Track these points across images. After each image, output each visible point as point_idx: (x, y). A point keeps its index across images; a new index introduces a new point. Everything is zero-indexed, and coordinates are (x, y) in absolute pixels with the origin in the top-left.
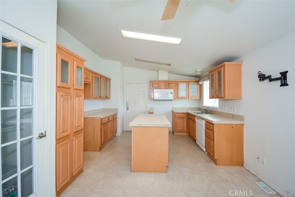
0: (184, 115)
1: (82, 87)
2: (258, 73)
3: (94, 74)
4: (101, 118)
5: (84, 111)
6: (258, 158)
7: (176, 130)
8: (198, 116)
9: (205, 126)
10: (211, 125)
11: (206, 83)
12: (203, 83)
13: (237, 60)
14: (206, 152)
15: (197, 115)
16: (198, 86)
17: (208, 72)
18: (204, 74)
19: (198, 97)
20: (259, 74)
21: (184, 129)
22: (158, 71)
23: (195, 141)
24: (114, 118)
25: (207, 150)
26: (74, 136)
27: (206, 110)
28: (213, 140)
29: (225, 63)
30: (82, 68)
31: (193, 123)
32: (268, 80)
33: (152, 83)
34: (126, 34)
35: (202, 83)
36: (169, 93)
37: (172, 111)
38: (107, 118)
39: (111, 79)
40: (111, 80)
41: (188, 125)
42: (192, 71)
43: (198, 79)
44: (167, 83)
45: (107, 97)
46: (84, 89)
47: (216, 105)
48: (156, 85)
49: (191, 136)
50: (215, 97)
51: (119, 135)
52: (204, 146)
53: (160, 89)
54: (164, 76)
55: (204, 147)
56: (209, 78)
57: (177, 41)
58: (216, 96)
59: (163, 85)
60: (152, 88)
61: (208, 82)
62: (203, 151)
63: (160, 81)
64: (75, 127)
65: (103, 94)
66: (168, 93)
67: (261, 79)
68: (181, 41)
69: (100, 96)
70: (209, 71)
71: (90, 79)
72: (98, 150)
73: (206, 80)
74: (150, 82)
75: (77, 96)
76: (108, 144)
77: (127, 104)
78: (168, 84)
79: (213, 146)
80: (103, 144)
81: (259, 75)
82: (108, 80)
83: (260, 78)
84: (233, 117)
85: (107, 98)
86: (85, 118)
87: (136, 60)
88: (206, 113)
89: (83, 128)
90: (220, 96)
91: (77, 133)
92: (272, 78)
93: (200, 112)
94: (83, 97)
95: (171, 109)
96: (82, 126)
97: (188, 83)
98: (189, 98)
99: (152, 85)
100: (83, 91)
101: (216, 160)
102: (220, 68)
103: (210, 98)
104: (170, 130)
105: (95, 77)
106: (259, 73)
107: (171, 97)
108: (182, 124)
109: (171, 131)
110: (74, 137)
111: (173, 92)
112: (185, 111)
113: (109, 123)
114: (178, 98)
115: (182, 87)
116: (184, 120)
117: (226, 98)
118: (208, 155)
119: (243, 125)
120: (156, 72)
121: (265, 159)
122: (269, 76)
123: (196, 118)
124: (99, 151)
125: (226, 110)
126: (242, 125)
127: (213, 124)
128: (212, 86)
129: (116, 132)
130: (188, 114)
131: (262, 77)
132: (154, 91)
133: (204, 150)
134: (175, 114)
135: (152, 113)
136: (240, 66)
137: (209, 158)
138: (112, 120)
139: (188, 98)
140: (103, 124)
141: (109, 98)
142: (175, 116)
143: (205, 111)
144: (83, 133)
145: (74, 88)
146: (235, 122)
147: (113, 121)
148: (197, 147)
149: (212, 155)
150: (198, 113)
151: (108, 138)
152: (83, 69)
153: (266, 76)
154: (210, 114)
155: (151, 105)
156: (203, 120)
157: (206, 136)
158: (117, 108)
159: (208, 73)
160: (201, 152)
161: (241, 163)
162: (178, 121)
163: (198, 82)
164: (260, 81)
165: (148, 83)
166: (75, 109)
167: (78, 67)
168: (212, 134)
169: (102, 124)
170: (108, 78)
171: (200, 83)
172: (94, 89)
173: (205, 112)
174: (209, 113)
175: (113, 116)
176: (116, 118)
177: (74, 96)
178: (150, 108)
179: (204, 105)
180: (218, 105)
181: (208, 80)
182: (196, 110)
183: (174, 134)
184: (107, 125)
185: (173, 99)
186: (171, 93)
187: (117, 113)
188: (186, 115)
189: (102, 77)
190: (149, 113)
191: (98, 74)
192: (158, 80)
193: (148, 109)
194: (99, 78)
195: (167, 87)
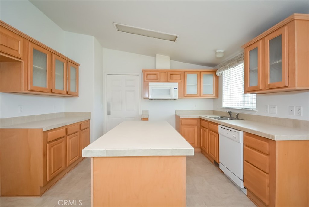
0: (195, 122)
3: (30, 43)
4: (44, 130)
9: (244, 143)
10: (266, 143)
11: (228, 72)
14: (245, 190)
16: (215, 78)
19: (214, 95)
22: (155, 56)
23: (217, 164)
24: (82, 128)
25: (247, 187)
28: (272, 174)
29: (295, 14)
31: (211, 134)
33: (146, 73)
37: (176, 115)
38: (64, 129)
39: (80, 65)
40: (79, 67)
42: (207, 55)
44: (169, 73)
45: (69, 93)
48: (152, 77)
50: (262, 88)
52: (242, 178)
53: (158, 82)
54: (164, 63)
55: (242, 182)
58: (265, 87)
59: (162, 76)
60: (146, 80)
63: (158, 71)
66: (171, 88)
69: (51, 90)
71: (16, 51)
72: (39, 194)
74: (143, 71)
77: (108, 106)
78: (171, 74)
79: (270, 186)
80: (51, 180)
85: (71, 95)
90: (278, 85)
93: (218, 116)
95: (175, 113)
97: (199, 74)
98: (202, 95)
99: (147, 76)
105: (35, 50)
107: (175, 94)
108: (191, 135)
111: (177, 87)
112: (197, 116)
113: (68, 137)
114: (185, 95)
115: (192, 79)
116: (194, 129)
117: (296, 88)
120: (152, 58)
123: (220, 126)
124: (42, 194)
125: (276, 113)
127: (271, 141)
130: (201, 120)
132: (149, 85)
133: (241, 185)
134: (181, 121)
135: (147, 119)
137: (252, 202)
138: (76, 132)
139: (200, 96)
140: (48, 141)
141: (75, 95)
142: (181, 124)
143: (229, 116)
147: (78, 133)
151: (67, 165)
154: (238, 119)
155: (145, 107)
156: (240, 132)
157: (247, 161)
158: (89, 111)
162: (186, 131)
163: (215, 72)
165: (140, 73)
168: (268, 161)
169: (46, 142)
171: (218, 74)
173: (228, 118)
175: (80, 125)
176: (88, 128)
178: (143, 111)
179: (224, 106)
180: (256, 105)
182: (209, 114)
184: (62, 142)
185: (177, 98)
186: (174, 89)
187: (89, 120)
188: (197, 121)
189: (55, 55)
190: (141, 118)
191: (47, 47)
192: (156, 68)
193: (141, 113)
194: (46, 55)
195: (169, 79)
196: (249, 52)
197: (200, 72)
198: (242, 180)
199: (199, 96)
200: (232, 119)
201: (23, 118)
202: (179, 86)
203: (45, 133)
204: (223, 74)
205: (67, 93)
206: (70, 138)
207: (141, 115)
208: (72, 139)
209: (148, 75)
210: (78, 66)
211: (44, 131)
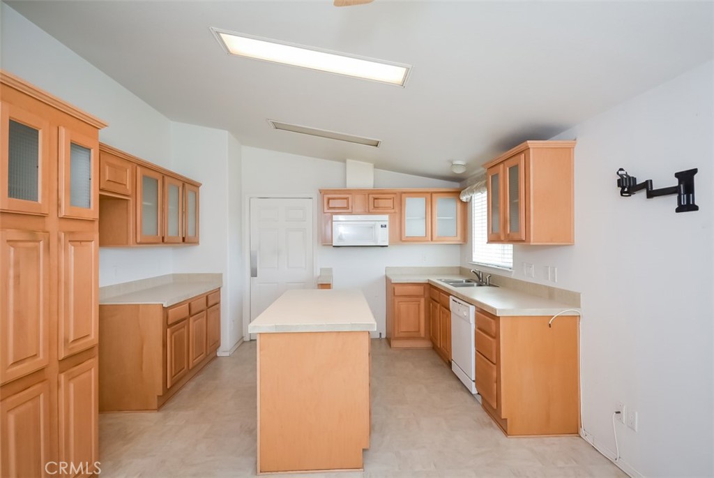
0: (420, 290)
1: (93, 211)
2: (618, 173)
3: (139, 168)
4: (164, 306)
5: (100, 286)
6: (619, 412)
7: (396, 335)
8: (457, 293)
9: (476, 323)
10: (493, 321)
11: (480, 196)
12: (471, 197)
13: (562, 134)
14: (479, 398)
15: (452, 291)
16: (459, 205)
17: (483, 166)
18: (476, 172)
19: (459, 238)
20: (620, 175)
21: (419, 331)
22: (345, 161)
23: (450, 364)
24: (210, 304)
25: (481, 392)
26: (61, 372)
27: (478, 276)
28: (498, 364)
29: (528, 141)
30: (90, 150)
31: (443, 312)
32: (644, 193)
33: (326, 197)
34: (239, 45)
35: (469, 197)
36: (377, 227)
37: (386, 277)
38: (186, 305)
39: (200, 184)
40: (200, 188)
41: (430, 316)
42: (439, 164)
43: (458, 185)
44: (371, 196)
45: (186, 240)
46: (97, 217)
47: (506, 260)
48: (338, 203)
49: (439, 349)
50: (502, 238)
51: (227, 354)
52: (474, 379)
53: (351, 213)
54: (361, 177)
55: (474, 384)
56: (486, 185)
57: (392, 74)
58: (505, 237)
59: (358, 202)
60: (326, 210)
61: (485, 194)
62: (470, 392)
63: (349, 192)
64: (66, 340)
65: (172, 230)
66: (375, 225)
67: (626, 190)
68: (406, 76)
69: (163, 238)
70: (486, 164)
71: (125, 185)
72: (156, 407)
73: (478, 189)
74: (321, 193)
75: (70, 241)
76: (191, 385)
77: (253, 259)
78: (375, 199)
79: (498, 381)
80: (171, 387)
81: (620, 178)
82: (188, 187)
83: (623, 188)
84: (550, 295)
85: (188, 243)
86: (101, 307)
87: (277, 126)
88: (480, 285)
89: (96, 342)
90: (516, 238)
91: (73, 360)
92: (654, 189)
93: (463, 280)
94: (94, 245)
95: (384, 273)
96: (94, 337)
97: (430, 196)
98: (434, 239)
99: (328, 203)
100: (97, 223)
101: (506, 419)
102: (517, 157)
103: (490, 241)
104: (380, 334)
105: (145, 177)
106: (620, 172)
107: (383, 237)
108: (414, 316)
109: (384, 336)
110: (62, 376)
111: (387, 223)
112: (423, 279)
113: (191, 319)
114: (403, 239)
115: (415, 208)
116: (419, 304)
117: (532, 244)
118: (483, 405)
119: (578, 318)
120: (337, 165)
121: (636, 414)
122: (647, 181)
123: (451, 298)
124: (159, 408)
125: (532, 275)
126: (575, 319)
127: (496, 318)
128: (493, 206)
129: (216, 344)
130: (430, 287)
131: (628, 186)
132: (332, 221)
133: (474, 391)
134: (394, 289)
135: (326, 286)
136: (569, 150)
137: (486, 413)
138: (202, 311)
139: (432, 239)
140: (169, 323)
141: (195, 242)
142: (394, 292)
143: (477, 279)
144: (97, 358)
145: (62, 214)
146: (556, 311)
148: (454, 383)
149: (495, 407)
150: (457, 284)
151: (190, 367)
152: (94, 153)
153: (638, 183)
154: (490, 285)
155: (325, 261)
156: (471, 306)
157: (479, 351)
158: (220, 272)
159: (482, 169)
160: (466, 395)
161: (572, 427)
162: (404, 307)
163: (457, 193)
164: (622, 195)
165: (315, 195)
166: (67, 284)
167: (74, 146)
168: (494, 345)
169: (167, 325)
170: (188, 179)
171: (464, 198)
172: (142, 215)
173: (476, 282)
174: (486, 285)
175: (207, 297)
176: (218, 303)
177: (59, 240)
178: (321, 269)
179: (474, 260)
180: (511, 261)
181: (484, 191)
182: (453, 275)
183: (390, 344)
184: (184, 327)
185: (387, 244)
186: (382, 226)
187: (220, 288)
188: (424, 288)
189: (169, 178)
190: (318, 285)
191: (156, 167)
192: (346, 187)
193: (318, 273)
194: (157, 181)
195: (371, 207)
196: (490, 177)
197: (432, 193)
198: (474, 381)
199: (430, 239)
200: (481, 285)
201: (118, 287)
202: (392, 221)
203: (165, 309)
204: (473, 198)
205: (184, 239)
206: (195, 321)
207: (318, 278)
208: (197, 322)
209: (330, 201)
210: (198, 187)
211: (164, 308)
